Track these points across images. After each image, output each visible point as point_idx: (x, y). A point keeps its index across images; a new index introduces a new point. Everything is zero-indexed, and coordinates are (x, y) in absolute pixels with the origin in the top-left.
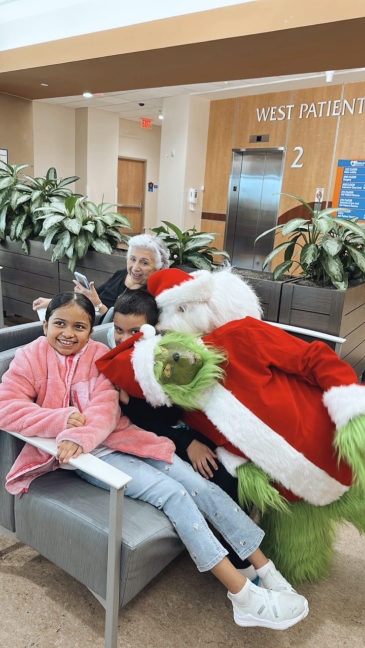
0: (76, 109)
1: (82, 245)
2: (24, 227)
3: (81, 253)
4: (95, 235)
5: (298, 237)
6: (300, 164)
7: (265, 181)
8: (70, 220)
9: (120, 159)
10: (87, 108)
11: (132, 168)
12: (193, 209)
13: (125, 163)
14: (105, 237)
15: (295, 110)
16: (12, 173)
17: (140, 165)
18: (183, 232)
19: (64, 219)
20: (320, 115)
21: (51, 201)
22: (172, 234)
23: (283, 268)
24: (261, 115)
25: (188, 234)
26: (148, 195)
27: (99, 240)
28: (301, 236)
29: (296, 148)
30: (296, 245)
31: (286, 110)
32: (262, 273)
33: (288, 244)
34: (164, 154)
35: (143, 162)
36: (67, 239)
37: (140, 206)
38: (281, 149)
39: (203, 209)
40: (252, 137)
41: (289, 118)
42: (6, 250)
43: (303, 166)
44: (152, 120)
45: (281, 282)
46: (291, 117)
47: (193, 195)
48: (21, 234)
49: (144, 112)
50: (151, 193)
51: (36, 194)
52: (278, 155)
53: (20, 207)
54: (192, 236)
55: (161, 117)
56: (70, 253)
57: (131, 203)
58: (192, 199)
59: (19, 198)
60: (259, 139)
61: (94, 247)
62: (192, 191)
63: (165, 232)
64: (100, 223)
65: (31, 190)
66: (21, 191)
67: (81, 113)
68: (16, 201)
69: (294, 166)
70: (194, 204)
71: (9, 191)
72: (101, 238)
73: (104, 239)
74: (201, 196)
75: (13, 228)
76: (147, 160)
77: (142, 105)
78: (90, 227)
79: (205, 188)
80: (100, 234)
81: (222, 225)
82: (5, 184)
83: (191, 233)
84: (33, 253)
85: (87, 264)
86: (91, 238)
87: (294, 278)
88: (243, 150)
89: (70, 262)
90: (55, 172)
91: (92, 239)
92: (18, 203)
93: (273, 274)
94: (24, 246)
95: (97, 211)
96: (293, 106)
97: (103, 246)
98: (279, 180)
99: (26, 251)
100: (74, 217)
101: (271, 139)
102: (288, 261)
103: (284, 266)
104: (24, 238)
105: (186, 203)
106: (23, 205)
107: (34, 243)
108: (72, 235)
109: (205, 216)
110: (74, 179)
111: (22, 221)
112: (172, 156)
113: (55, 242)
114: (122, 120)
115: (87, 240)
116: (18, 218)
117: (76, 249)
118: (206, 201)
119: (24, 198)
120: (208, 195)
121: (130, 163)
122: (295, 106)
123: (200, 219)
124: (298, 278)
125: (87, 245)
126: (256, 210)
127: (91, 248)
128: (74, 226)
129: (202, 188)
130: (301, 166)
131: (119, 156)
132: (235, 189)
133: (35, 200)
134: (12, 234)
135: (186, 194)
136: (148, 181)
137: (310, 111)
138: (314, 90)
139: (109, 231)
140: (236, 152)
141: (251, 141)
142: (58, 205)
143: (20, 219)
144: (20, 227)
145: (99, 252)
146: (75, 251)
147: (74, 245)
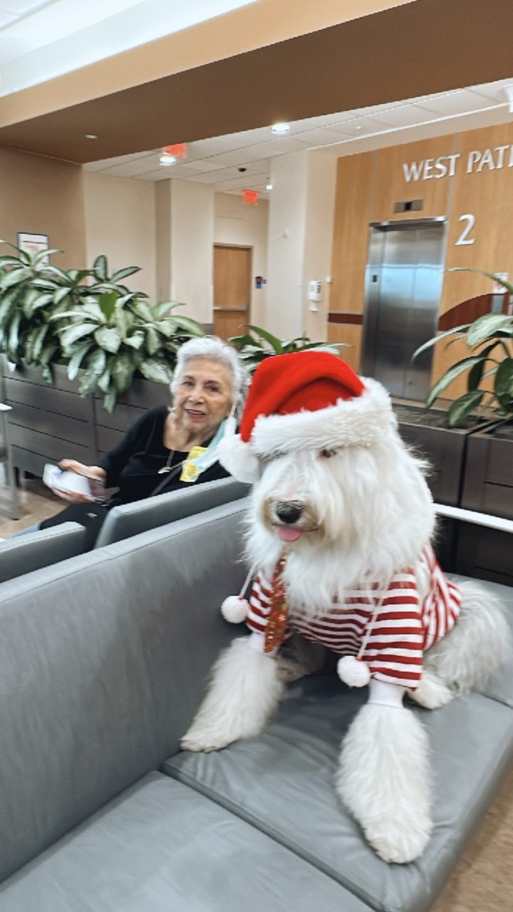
0: (157, 182)
1: (122, 369)
2: (45, 344)
3: (122, 383)
4: (144, 352)
5: (491, 348)
6: (469, 239)
7: (420, 271)
8: (106, 331)
9: (217, 247)
10: (169, 179)
11: (234, 259)
12: (314, 310)
13: (223, 251)
14: (161, 355)
15: (462, 163)
16: (27, 263)
17: (244, 253)
18: (284, 345)
19: (96, 329)
20: (500, 166)
21: (84, 302)
22: (267, 348)
23: (467, 404)
24: (411, 172)
25: (294, 345)
26: (255, 292)
27: (151, 361)
28: (499, 347)
29: (463, 217)
30: (488, 362)
31: (446, 163)
32: (427, 410)
33: (475, 362)
34: (273, 235)
35: (248, 250)
36: (100, 363)
37: (243, 308)
38: (440, 219)
39: (331, 307)
40: (397, 205)
41: (452, 173)
42: (24, 379)
43: (475, 241)
44: (259, 192)
45: (463, 432)
46: (455, 171)
47: (316, 289)
48: (40, 355)
49: (246, 181)
50: (258, 290)
51: (63, 292)
52: (435, 228)
53: (39, 312)
54: (302, 349)
55: (269, 187)
56: (104, 383)
57: (233, 305)
58: (313, 295)
59: (36, 299)
60: (408, 206)
61: (143, 372)
62: (314, 283)
63: (255, 344)
64: (152, 333)
65: (55, 286)
66: (41, 289)
67: (162, 187)
68: (32, 305)
69: (461, 242)
70: (317, 302)
71: (21, 289)
72: (155, 357)
73: (160, 358)
74: (326, 290)
75: (28, 346)
76: (252, 246)
77: (243, 170)
78: (136, 342)
79: (332, 279)
80: (152, 351)
81: (357, 331)
82: (13, 279)
83: (300, 344)
84: (60, 383)
85: (133, 399)
86: (138, 358)
87: (486, 421)
88: (385, 223)
89: (107, 398)
90: (105, 263)
91: (141, 359)
92: (35, 307)
93: (447, 415)
94: (46, 373)
95: (153, 315)
96: (458, 156)
97: (156, 369)
98: (437, 269)
99: (49, 381)
100: (114, 326)
101: (426, 206)
102: (474, 392)
103: (468, 399)
104: (44, 360)
105: (306, 302)
106: (43, 311)
107: (59, 368)
108: (108, 354)
109: (333, 318)
110: (132, 270)
111: (42, 335)
112: (285, 237)
113: (84, 365)
114: (219, 194)
115: (132, 361)
116: (35, 331)
117: (114, 377)
118: (335, 298)
119: (44, 300)
120: (336, 290)
121: (230, 252)
122: (461, 156)
123: (325, 323)
124: (493, 421)
125: (132, 369)
126: (406, 310)
127: (138, 375)
128: (110, 340)
129: (328, 279)
130: (471, 242)
131: (215, 243)
132: (375, 278)
133: (60, 302)
134: (28, 354)
135: (305, 289)
136: (255, 274)
137: (483, 162)
138: (489, 131)
139: (169, 346)
140: (375, 227)
141: (397, 211)
142: (92, 308)
143: (39, 332)
144: (38, 345)
145: (151, 380)
146: (112, 381)
147: (111, 371)
